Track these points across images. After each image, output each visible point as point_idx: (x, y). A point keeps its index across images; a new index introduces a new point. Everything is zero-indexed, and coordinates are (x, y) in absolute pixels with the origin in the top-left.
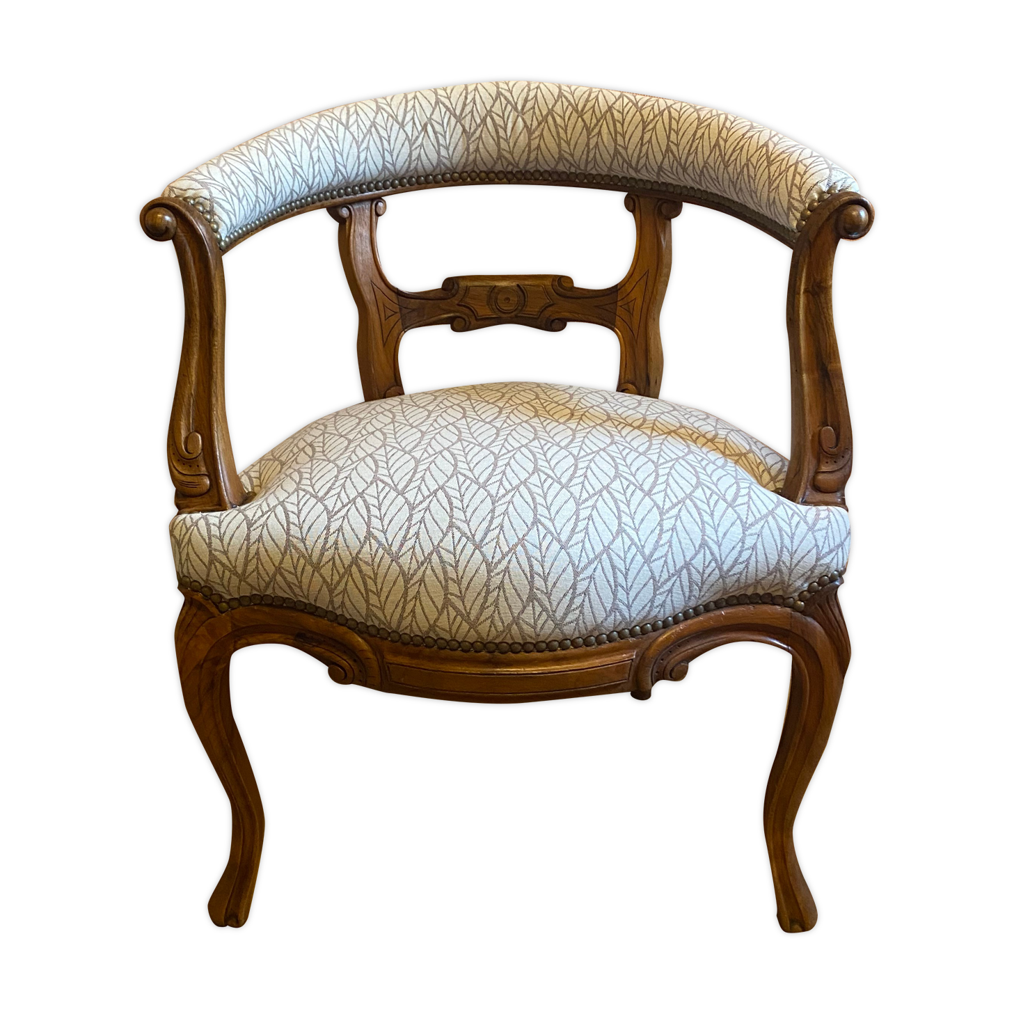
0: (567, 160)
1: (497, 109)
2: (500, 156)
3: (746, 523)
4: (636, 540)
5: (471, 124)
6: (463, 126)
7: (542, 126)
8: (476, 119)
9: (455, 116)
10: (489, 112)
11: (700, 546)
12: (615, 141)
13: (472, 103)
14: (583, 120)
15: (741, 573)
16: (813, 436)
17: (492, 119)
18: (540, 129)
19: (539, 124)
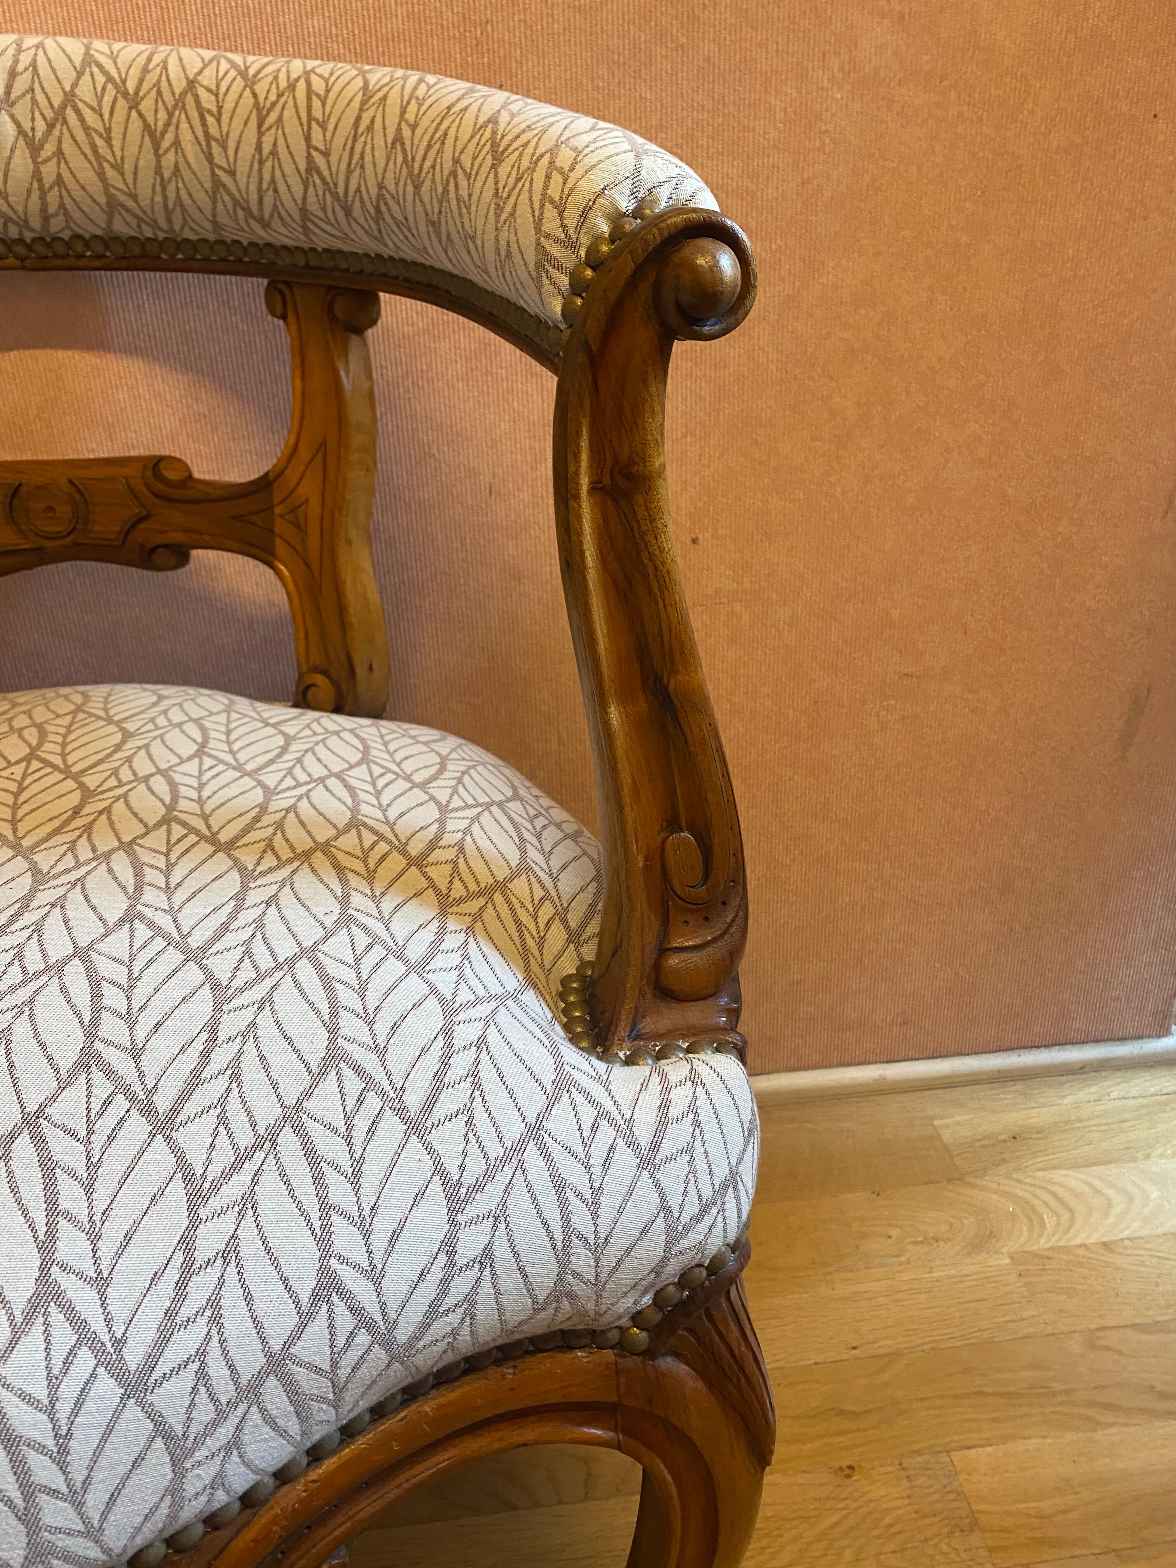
0: (128, 210)
3: (459, 1184)
4: (98, 1325)
7: (56, 132)
11: (316, 1296)
14: (140, 115)
15: (455, 1333)
16: (647, 859)
18: (53, 139)
19: (51, 127)
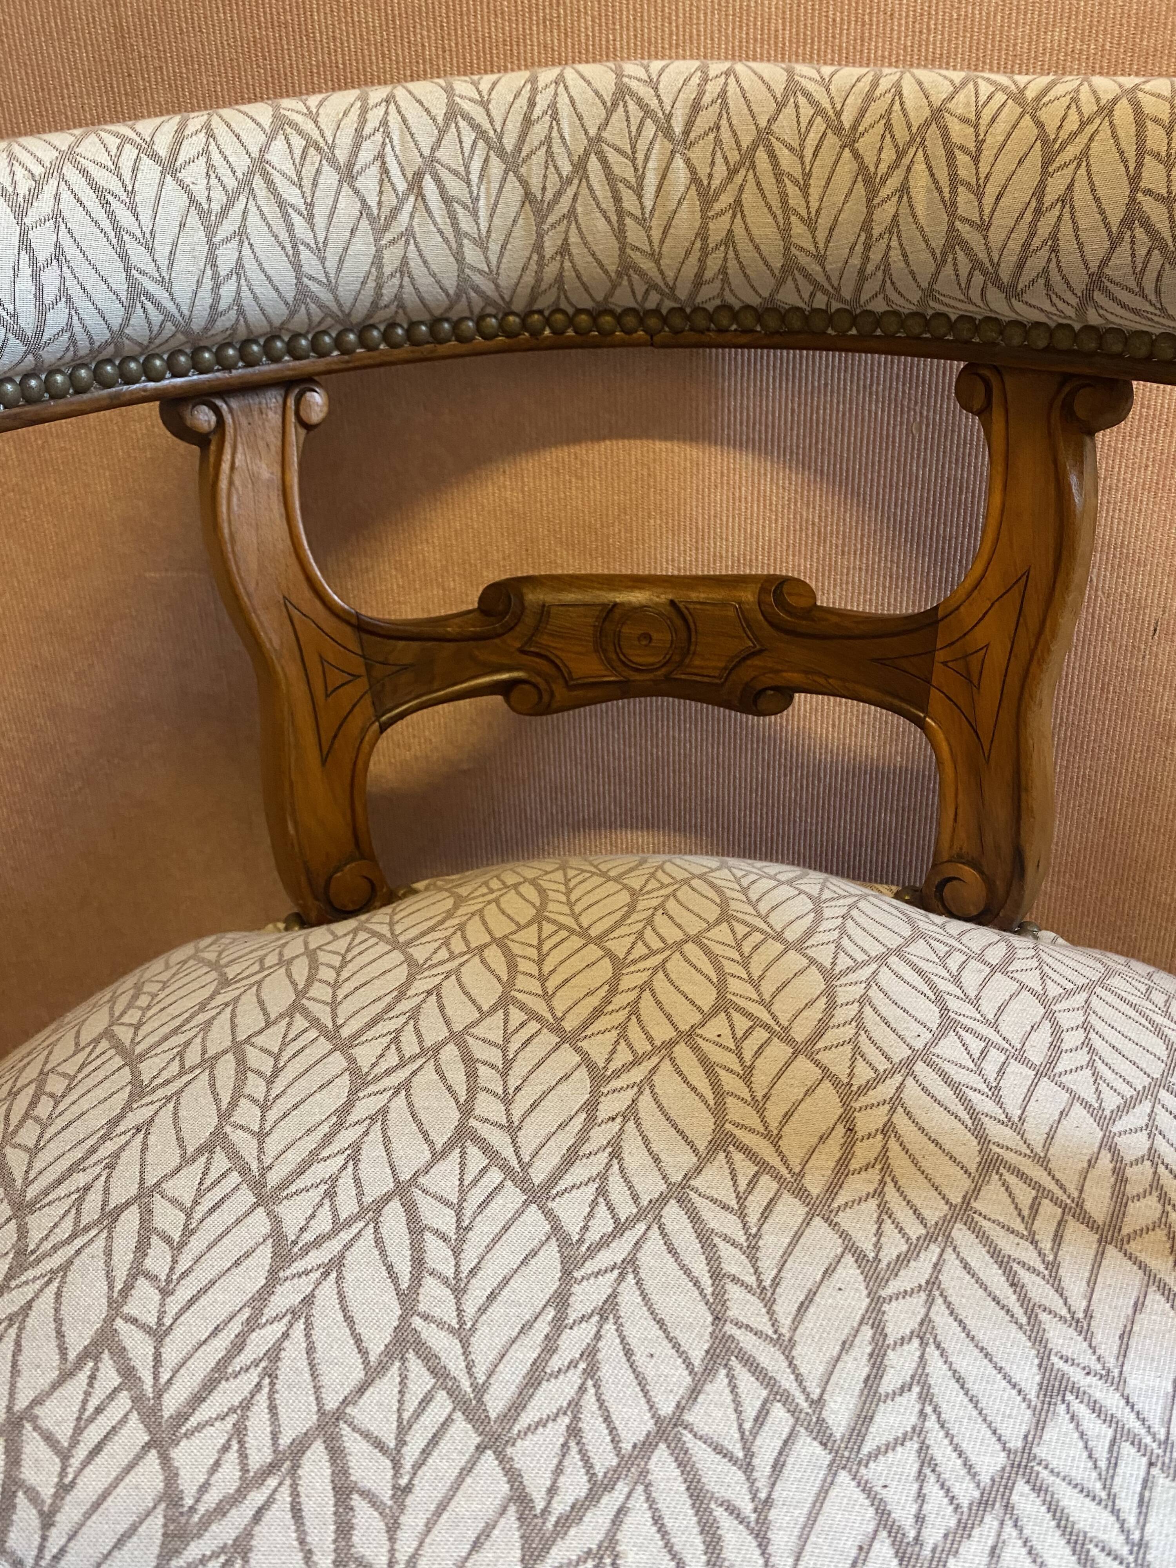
0: (807, 276)
1: (616, 133)
2: (626, 268)
5: (545, 176)
6: (524, 183)
7: (738, 179)
8: (559, 163)
9: (501, 153)
10: (595, 143)
12: (951, 207)
13: (547, 118)
14: (856, 155)
17: (604, 162)
18: (733, 188)
19: (732, 172)
